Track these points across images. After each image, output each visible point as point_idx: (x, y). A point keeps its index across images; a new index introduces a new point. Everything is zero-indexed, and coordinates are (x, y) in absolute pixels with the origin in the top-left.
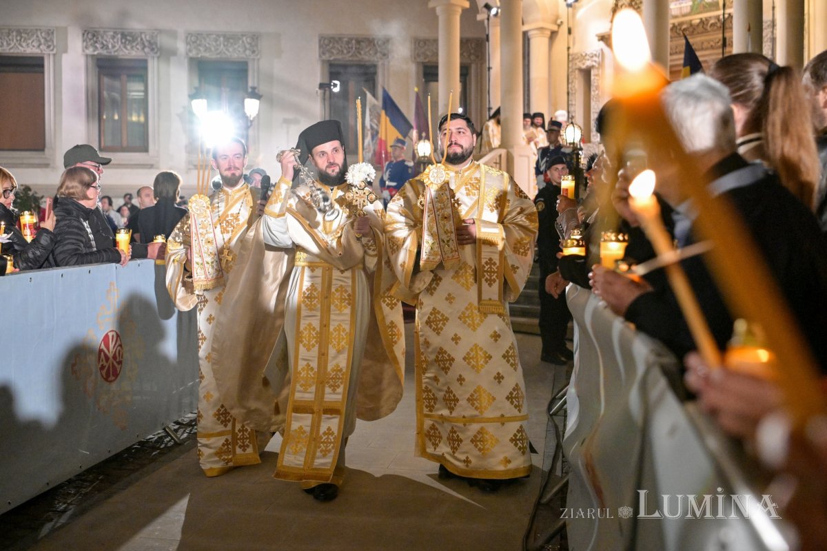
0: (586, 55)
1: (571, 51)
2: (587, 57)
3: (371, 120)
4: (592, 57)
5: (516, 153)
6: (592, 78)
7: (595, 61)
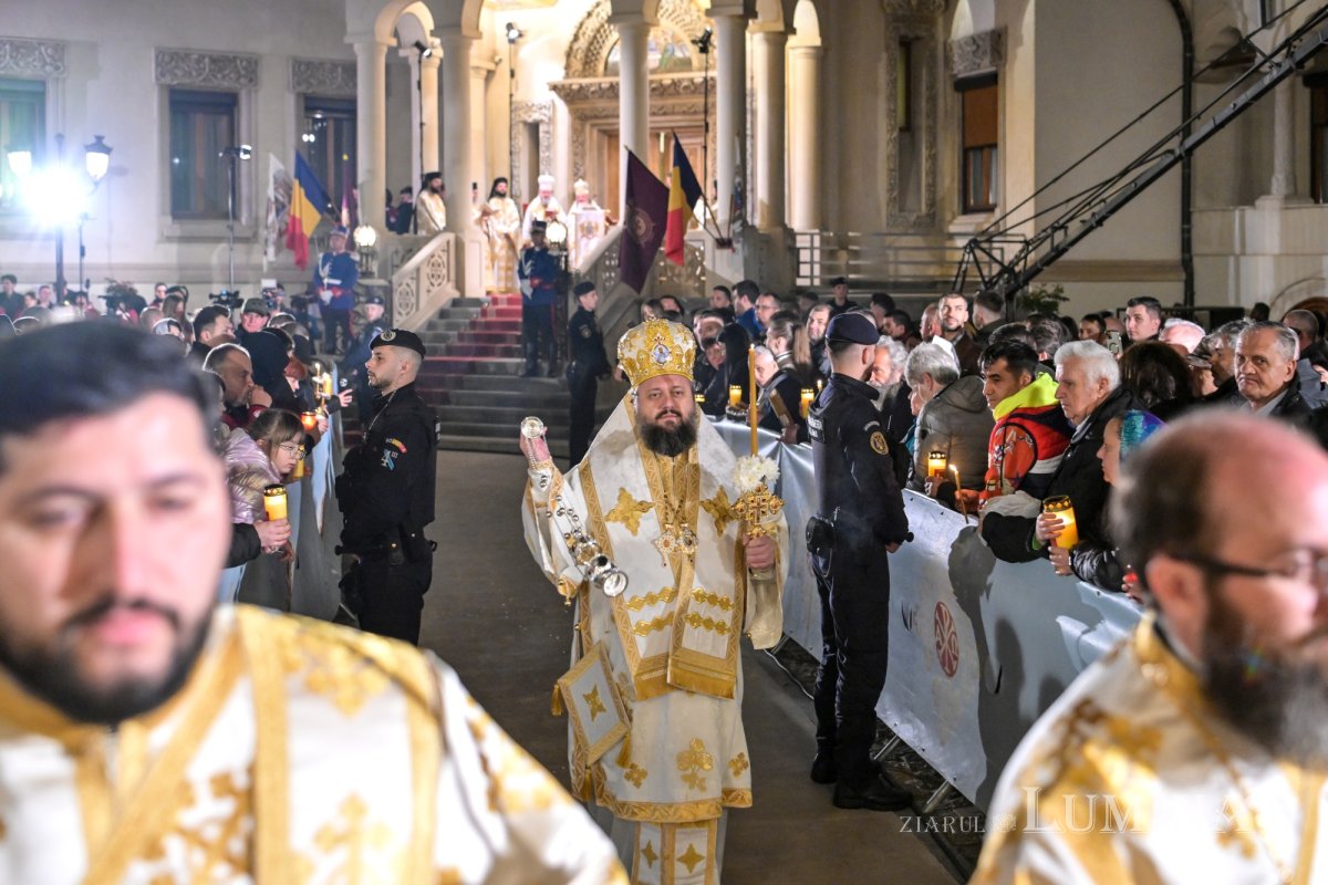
0: (533, 105)
1: (514, 99)
2: (534, 108)
3: (276, 189)
4: (541, 108)
5: (467, 238)
6: (541, 135)
7: (545, 115)
